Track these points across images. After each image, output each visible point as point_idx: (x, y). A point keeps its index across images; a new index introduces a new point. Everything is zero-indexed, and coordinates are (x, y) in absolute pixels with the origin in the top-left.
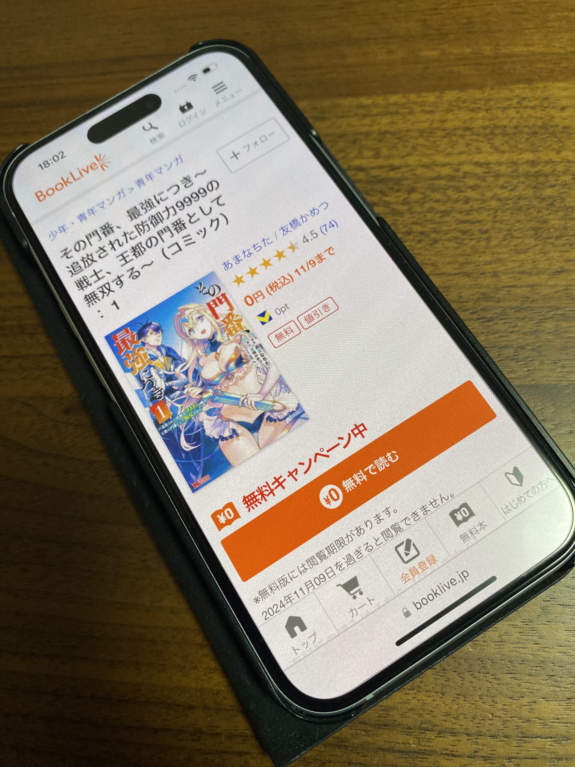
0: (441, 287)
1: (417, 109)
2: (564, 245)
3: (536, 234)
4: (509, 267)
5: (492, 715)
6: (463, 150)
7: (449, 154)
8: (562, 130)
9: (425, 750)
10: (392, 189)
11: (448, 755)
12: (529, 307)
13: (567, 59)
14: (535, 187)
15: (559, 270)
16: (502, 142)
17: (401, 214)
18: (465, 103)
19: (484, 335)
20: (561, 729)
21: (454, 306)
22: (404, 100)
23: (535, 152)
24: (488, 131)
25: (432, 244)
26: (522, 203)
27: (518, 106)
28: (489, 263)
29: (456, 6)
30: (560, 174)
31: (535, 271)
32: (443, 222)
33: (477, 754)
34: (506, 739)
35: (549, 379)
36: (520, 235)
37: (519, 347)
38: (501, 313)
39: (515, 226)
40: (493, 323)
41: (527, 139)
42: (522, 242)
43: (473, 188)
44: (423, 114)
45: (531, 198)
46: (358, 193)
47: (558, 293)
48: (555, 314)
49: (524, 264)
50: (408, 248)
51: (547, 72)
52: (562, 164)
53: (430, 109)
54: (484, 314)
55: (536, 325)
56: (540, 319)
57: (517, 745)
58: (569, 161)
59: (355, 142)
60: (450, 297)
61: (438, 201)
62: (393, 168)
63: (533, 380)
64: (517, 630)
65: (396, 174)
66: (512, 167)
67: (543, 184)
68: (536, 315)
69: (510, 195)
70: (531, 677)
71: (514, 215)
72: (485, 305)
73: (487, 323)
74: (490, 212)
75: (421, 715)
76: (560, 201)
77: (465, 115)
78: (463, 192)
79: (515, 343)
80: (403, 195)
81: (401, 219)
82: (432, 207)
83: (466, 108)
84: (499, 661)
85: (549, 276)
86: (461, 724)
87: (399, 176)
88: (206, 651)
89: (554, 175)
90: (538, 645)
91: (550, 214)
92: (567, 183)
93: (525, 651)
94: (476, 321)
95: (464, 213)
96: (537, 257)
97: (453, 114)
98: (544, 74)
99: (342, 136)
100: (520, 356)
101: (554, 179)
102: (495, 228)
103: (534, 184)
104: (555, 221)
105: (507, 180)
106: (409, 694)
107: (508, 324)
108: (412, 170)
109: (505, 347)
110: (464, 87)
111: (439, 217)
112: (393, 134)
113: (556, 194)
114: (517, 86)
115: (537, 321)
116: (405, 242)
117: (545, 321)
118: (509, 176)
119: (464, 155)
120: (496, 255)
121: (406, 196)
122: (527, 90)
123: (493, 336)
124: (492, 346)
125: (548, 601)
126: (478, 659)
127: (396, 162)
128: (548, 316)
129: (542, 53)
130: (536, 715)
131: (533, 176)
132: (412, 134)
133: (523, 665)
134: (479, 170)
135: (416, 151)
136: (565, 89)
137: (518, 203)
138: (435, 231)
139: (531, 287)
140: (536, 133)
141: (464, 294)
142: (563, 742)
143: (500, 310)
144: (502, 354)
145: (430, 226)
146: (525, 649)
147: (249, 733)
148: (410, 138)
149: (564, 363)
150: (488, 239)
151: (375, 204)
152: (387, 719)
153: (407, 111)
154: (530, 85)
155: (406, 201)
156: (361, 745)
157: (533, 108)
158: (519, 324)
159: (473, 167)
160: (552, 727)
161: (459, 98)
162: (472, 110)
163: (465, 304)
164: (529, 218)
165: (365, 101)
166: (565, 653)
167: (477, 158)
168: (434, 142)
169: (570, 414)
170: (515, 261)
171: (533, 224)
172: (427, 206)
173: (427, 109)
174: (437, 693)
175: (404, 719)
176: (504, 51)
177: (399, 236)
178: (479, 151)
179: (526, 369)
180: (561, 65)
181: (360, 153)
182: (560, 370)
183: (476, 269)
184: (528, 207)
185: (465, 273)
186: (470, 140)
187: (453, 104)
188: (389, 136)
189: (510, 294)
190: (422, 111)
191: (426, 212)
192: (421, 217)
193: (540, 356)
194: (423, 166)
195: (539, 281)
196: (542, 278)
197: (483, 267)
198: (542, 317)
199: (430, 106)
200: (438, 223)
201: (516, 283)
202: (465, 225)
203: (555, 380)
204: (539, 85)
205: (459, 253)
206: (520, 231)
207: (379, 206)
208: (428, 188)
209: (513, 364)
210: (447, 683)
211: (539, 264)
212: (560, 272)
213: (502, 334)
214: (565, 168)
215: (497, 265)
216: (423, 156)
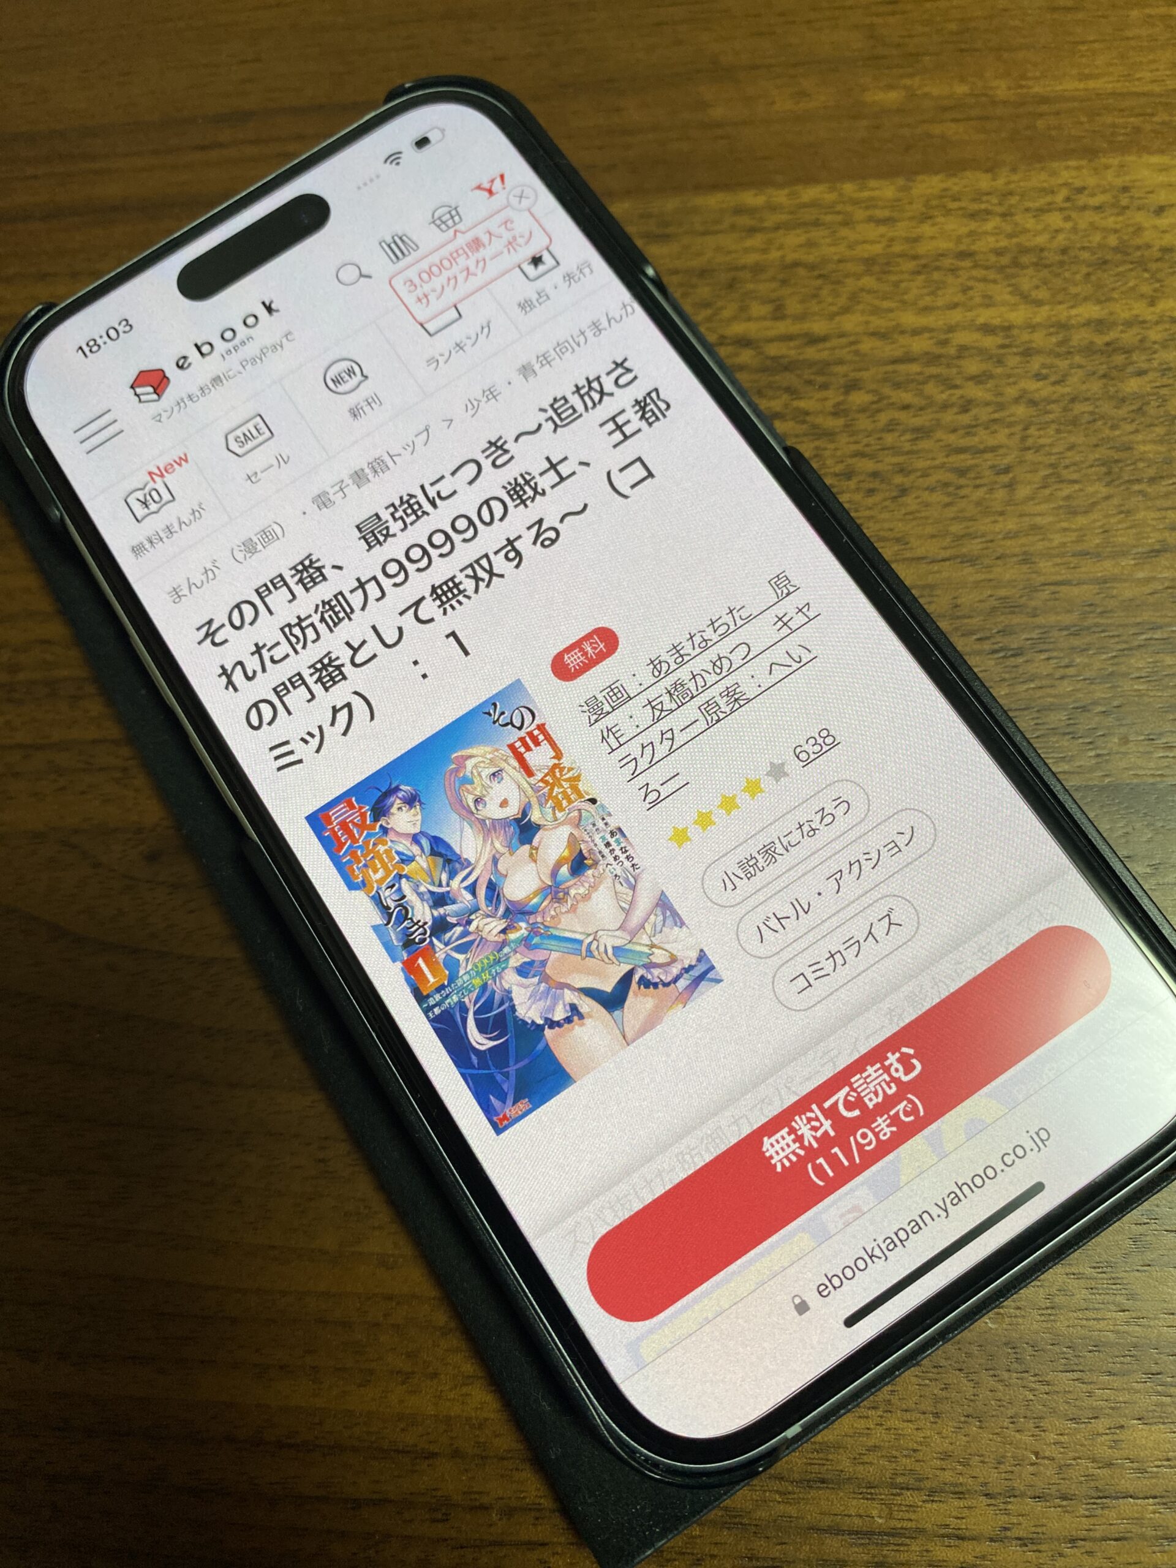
0: (916, 587)
2: (1167, 495)
3: (1109, 473)
4: (1056, 543)
5: (1036, 1454)
6: (956, 300)
7: (927, 309)
8: (1159, 255)
9: (902, 1528)
10: (809, 382)
11: (948, 1536)
12: (1096, 625)
13: (1167, 104)
14: (1104, 376)
15: (1157, 547)
16: (1035, 281)
18: (959, 200)
19: (1007, 683)
21: (943, 625)
22: (831, 196)
23: (1105, 301)
24: (1005, 260)
25: (896, 497)
26: (1079, 408)
27: (1068, 205)
28: (1015, 535)
30: (1156, 346)
31: (1109, 549)
32: (917, 452)
33: (1008, 1534)
34: (1064, 1503)
35: (1139, 772)
36: (1075, 476)
37: (1077, 708)
38: (1040, 638)
39: (1063, 458)
40: (1025, 659)
41: (1088, 275)
42: (1081, 490)
43: (978, 379)
44: (872, 225)
45: (1099, 399)
46: (743, 393)
47: (1156, 596)
48: (1150, 639)
49: (1084, 535)
50: (846, 506)
51: (1127, 134)
52: (1160, 327)
53: (886, 213)
54: (1005, 641)
55: (1111, 662)
56: (1120, 650)
57: (1087, 1513)
59: (731, 285)
60: (936, 606)
61: (906, 407)
62: (813, 340)
63: (1106, 775)
64: (1082, 1282)
65: (818, 351)
66: (1057, 333)
67: (1121, 369)
68: (1113, 641)
69: (1055, 392)
70: (1112, 1377)
71: (1062, 435)
72: (1006, 622)
73: (1012, 659)
74: (1013, 430)
75: (893, 1459)
76: (1157, 404)
77: (955, 226)
78: (956, 387)
79: (1069, 700)
80: (833, 397)
81: (832, 446)
82: (894, 419)
83: (960, 212)
84: (1049, 1347)
85: (1136, 561)
86: (975, 1474)
87: (825, 355)
88: (455, 1340)
89: (1145, 349)
90: (1127, 1313)
91: (1137, 431)
93: (1101, 1325)
94: (990, 656)
95: (961, 432)
96: (1113, 520)
97: (933, 225)
98: (1121, 138)
99: (704, 273)
100: (1079, 726)
101: (1143, 358)
102: (1025, 461)
103: (1103, 369)
104: (1147, 447)
105: (1048, 361)
106: (867, 1417)
107: (1055, 661)
108: (851, 344)
109: (1050, 708)
110: (954, 168)
111: (909, 441)
112: (812, 267)
113: (1149, 389)
114: (1064, 164)
115: (1114, 654)
116: (840, 493)
117: (1130, 653)
118: (1051, 352)
119: (959, 310)
120: (1027, 519)
121: (842, 398)
122: (1085, 171)
123: (1026, 687)
124: (1023, 707)
125: (1145, 1224)
126: (1006, 1344)
127: (818, 327)
128: (1136, 643)
129: (1113, 94)
130: (1125, 1453)
131: (1101, 352)
132: (851, 267)
133: (1097, 1353)
134: (990, 342)
135: (859, 302)
136: (1164, 169)
137: (1071, 410)
138: (902, 470)
139: (1099, 584)
140: (1105, 262)
141: (963, 600)
143: (1037, 631)
144: (1043, 724)
145: (891, 460)
146: (1101, 1322)
147: (547, 1503)
148: (847, 276)
149: (1170, 739)
150: (1011, 486)
151: (777, 416)
152: (825, 1467)
153: (839, 218)
154: (1090, 161)
155: (842, 407)
156: (775, 1521)
157: (1098, 208)
158: (1078, 660)
159: (976, 336)
160: (1155, 1476)
161: (945, 190)
162: (973, 216)
163: (966, 621)
164: (1094, 440)
165: (751, 198)
167: (984, 316)
168: (896, 284)
170: (1065, 530)
171: (1102, 452)
172: (883, 418)
173: (880, 213)
174: (924, 1413)
175: (861, 1468)
176: (1037, 89)
177: (828, 481)
178: (989, 302)
179: (1092, 753)
180: (1156, 119)
181: (743, 309)
182: (1161, 755)
183: (987, 548)
184: (1091, 418)
185: (964, 556)
186: (970, 278)
187: (934, 203)
188: (802, 272)
189: (1056, 599)
190: (870, 219)
191: (882, 430)
192: (871, 440)
193: (1121, 725)
194: (873, 334)
195: (1116, 571)
196: (1123, 564)
197: (1002, 543)
198: (1124, 646)
199: (885, 207)
200: (908, 453)
201: (1069, 577)
202: (962, 456)
203: (1153, 775)
204: (1111, 161)
205: (952, 515)
206: (1076, 468)
207: (786, 420)
208: (885, 380)
209: (1066, 744)
210: (944, 1393)
211: (1116, 536)
212: (1158, 551)
213: (1044, 682)
214: (1165, 335)
215: (1031, 538)
216: (872, 313)
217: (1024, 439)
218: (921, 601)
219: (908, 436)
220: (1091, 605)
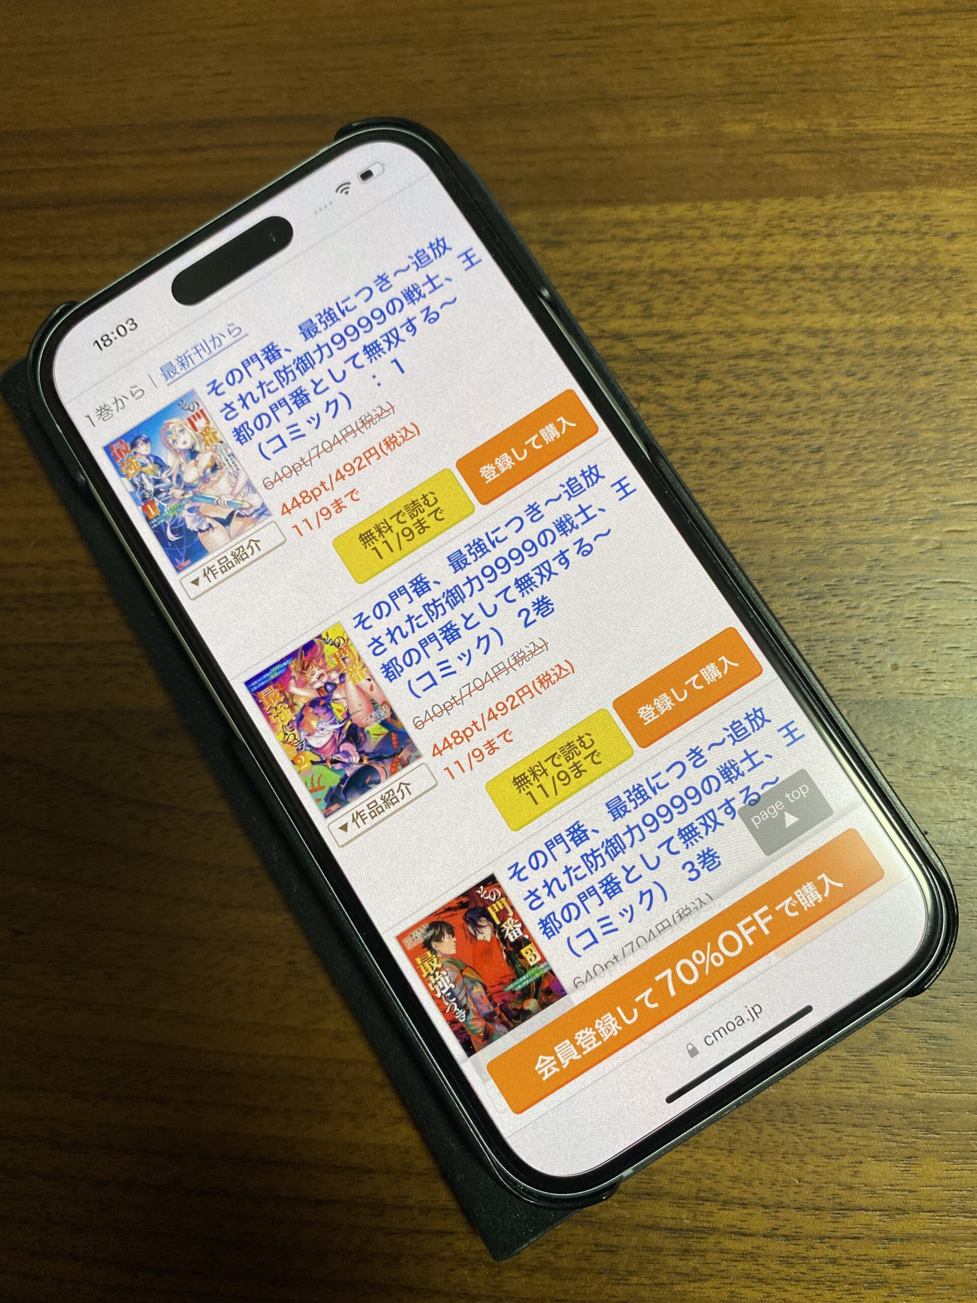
1: (715, 230)
2: (941, 475)
3: (897, 455)
4: (853, 510)
5: (799, 1179)
6: (787, 306)
7: (763, 314)
8: (949, 274)
9: (703, 1227)
10: (670, 373)
11: (735, 1233)
12: (879, 576)
13: (964, 145)
14: (900, 374)
15: (931, 515)
16: (851, 294)
18: (794, 221)
20: (895, 1198)
22: (693, 214)
23: (905, 312)
24: (829, 274)
25: (732, 469)
26: (879, 400)
27: (881, 229)
28: (822, 503)
29: (784, 40)
30: (942, 352)
31: (893, 516)
32: (751, 432)
33: (777, 1232)
34: (817, 1212)
35: (905, 691)
36: (873, 456)
37: (861, 640)
38: (836, 585)
39: (864, 441)
40: (823, 601)
41: (892, 289)
42: (875, 468)
43: (801, 374)
44: (725, 239)
45: (894, 393)
47: (928, 554)
48: (920, 588)
49: (875, 505)
51: (930, 170)
52: (945, 336)
53: (736, 230)
54: (810, 587)
55: (889, 605)
56: (896, 596)
57: (832, 1220)
58: (957, 331)
59: (610, 288)
61: (743, 395)
62: (674, 337)
63: (880, 693)
64: (840, 1063)
65: (677, 346)
66: (865, 337)
67: (913, 369)
68: (891, 589)
69: (860, 387)
70: (856, 1128)
71: (864, 422)
72: (812, 571)
73: (814, 601)
74: (827, 417)
75: (698, 1180)
76: (939, 399)
77: (791, 244)
78: (784, 380)
79: (855, 634)
80: (688, 385)
81: (684, 426)
82: (734, 405)
83: (795, 232)
84: (813, 1106)
85: (914, 526)
86: (755, 1192)
87: (682, 349)
88: (388, 1092)
89: (932, 354)
90: (869, 1084)
91: (920, 422)
92: (952, 367)
93: (850, 1091)
95: (786, 417)
96: (898, 493)
97: (773, 242)
98: (925, 173)
99: (589, 276)
100: (861, 655)
101: (931, 360)
102: (833, 443)
103: (899, 369)
104: (929, 434)
105: (857, 360)
107: (846, 603)
108: (703, 340)
109: (841, 640)
110: (792, 193)
111: (744, 423)
112: (674, 274)
113: (933, 387)
114: (879, 193)
115: (891, 599)
117: (905, 598)
118: (859, 353)
119: (790, 315)
120: (832, 490)
121: (694, 386)
122: (895, 201)
123: (822, 623)
125: (886, 1022)
126: (782, 1104)
127: (678, 325)
128: (908, 592)
129: (921, 134)
130: (862, 1180)
131: (899, 355)
132: (705, 275)
133: (846, 1111)
134: (812, 343)
135: (711, 306)
136: (958, 202)
137: (872, 402)
138: (738, 447)
139: (884, 543)
140: (906, 280)
142: (898, 1216)
143: (834, 579)
145: (730, 438)
147: (453, 1205)
148: (703, 283)
149: (929, 667)
150: (820, 463)
152: (650, 1185)
153: (699, 232)
154: (900, 192)
155: (694, 393)
156: (613, 1220)
157: (904, 233)
158: (864, 603)
159: (802, 337)
160: (883, 1196)
161: (784, 212)
162: (805, 235)
163: (781, 569)
164: (887, 427)
165: (628, 213)
166: (907, 1095)
167: (810, 321)
168: (741, 291)
170: (861, 499)
171: (893, 438)
172: (726, 404)
173: (731, 230)
174: (723, 1150)
175: (675, 1186)
176: (862, 127)
178: (813, 309)
179: (870, 676)
180: (955, 158)
181: (619, 308)
182: (923, 678)
183: (800, 512)
184: (887, 409)
185: (782, 518)
186: (799, 289)
187: (775, 223)
188: (667, 277)
189: (850, 555)
190: (723, 235)
191: (724, 414)
192: (715, 422)
193: (894, 655)
194: (721, 333)
195: (898, 533)
196: (903, 528)
197: (811, 508)
198: (899, 593)
199: (736, 225)
200: (743, 433)
201: (862, 537)
202: (786, 437)
203: (915, 694)
204: (916, 193)
205: (774, 485)
206: (873, 449)
207: (645, 403)
208: (729, 372)
210: (737, 1137)
211: (900, 505)
212: (931, 519)
213: (837, 620)
214: (950, 343)
215: (834, 505)
216: (721, 315)
217: (834, 424)
219: (744, 419)
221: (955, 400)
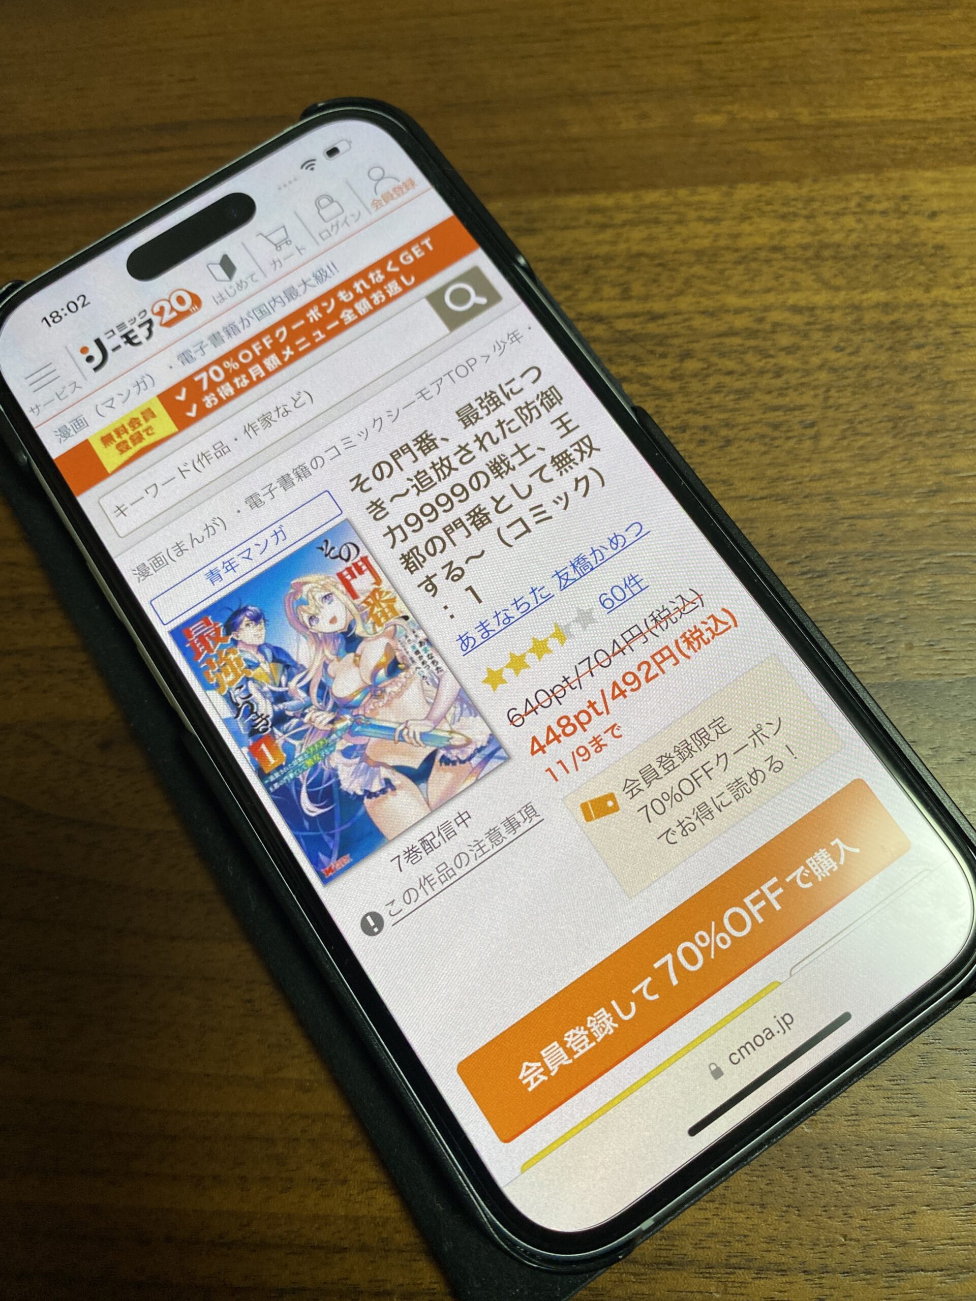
0: (739, 520)
2: (941, 446)
3: (894, 428)
4: (852, 485)
5: (845, 1237)
6: (769, 285)
7: (745, 293)
8: (933, 251)
10: (652, 352)
12: (886, 552)
13: (937, 129)
14: (890, 349)
15: (934, 488)
16: (834, 271)
17: (669, 396)
18: (772, 204)
19: (814, 599)
20: (958, 1255)
21: (762, 551)
22: (667, 200)
23: (890, 288)
24: (810, 253)
25: (721, 447)
26: (871, 374)
27: (860, 210)
28: (820, 478)
29: (750, 38)
30: (932, 325)
31: (895, 490)
32: (741, 409)
34: (868, 1277)
35: (922, 672)
36: (869, 430)
37: (871, 619)
38: (840, 563)
39: (858, 415)
40: (828, 579)
41: (876, 266)
42: (873, 441)
43: (790, 350)
44: (702, 223)
45: (885, 367)
46: (598, 362)
47: (935, 528)
48: (930, 563)
49: (875, 478)
50: (682, 453)
51: (904, 153)
52: (934, 310)
53: (713, 214)
54: (812, 565)
55: (898, 582)
56: (905, 572)
57: (886, 1285)
58: (945, 305)
59: (586, 272)
60: (756, 536)
61: (730, 373)
62: (654, 317)
63: (895, 675)
64: (881, 1093)
65: (658, 326)
66: (852, 313)
67: (905, 342)
68: (899, 564)
69: (851, 361)
70: (905, 1172)
71: (857, 396)
72: (813, 549)
73: (818, 580)
74: (817, 392)
75: (727, 1243)
76: (933, 372)
77: (770, 225)
78: (771, 356)
79: (865, 613)
80: (671, 364)
81: (669, 404)
82: (721, 383)
83: (773, 214)
84: (854, 1147)
85: (918, 500)
86: (794, 1255)
87: (663, 330)
88: (362, 1152)
89: (922, 327)
90: (917, 1117)
91: (917, 394)
92: (944, 340)
93: (897, 1128)
94: (800, 577)
95: (775, 393)
96: (898, 466)
97: (751, 225)
98: (901, 156)
99: (564, 261)
100: (873, 634)
101: (921, 334)
102: (827, 417)
103: (888, 343)
104: (925, 406)
105: (845, 335)
106: (706, 1209)
107: (853, 581)
108: (685, 320)
109: (849, 620)
110: (767, 178)
111: (732, 401)
112: (652, 257)
113: (926, 360)
114: (856, 176)
115: (901, 575)
116: (678, 443)
117: (914, 574)
118: (847, 329)
119: (772, 294)
120: (829, 465)
121: (677, 365)
122: (872, 183)
123: (829, 602)
124: (827, 618)
125: (931, 1043)
126: (819, 1145)
127: (658, 306)
128: (919, 566)
129: (894, 121)
130: (917, 1234)
131: (888, 330)
132: (684, 257)
133: (893, 1152)
134: (798, 320)
135: (691, 286)
136: (935, 182)
137: (864, 376)
138: (728, 425)
139: (888, 518)
140: (889, 257)
141: (778, 531)
142: (961, 1276)
143: (838, 557)
145: (718, 416)
147: (440, 1288)
148: (681, 265)
149: (946, 645)
150: (816, 438)
151: (625, 379)
152: (672, 1252)
153: (675, 217)
154: (877, 174)
155: (678, 372)
157: (884, 213)
158: (872, 580)
159: (787, 315)
160: (942, 1252)
161: (760, 196)
162: (784, 217)
163: (780, 548)
164: (883, 400)
165: (602, 200)
166: (960, 1129)
167: (793, 299)
168: (722, 272)
169: (959, 731)
170: (860, 474)
171: (888, 411)
172: (712, 382)
173: (707, 214)
174: (753, 1205)
175: (700, 1252)
176: (833, 116)
177: (667, 433)
178: (796, 287)
179: (884, 657)
180: (928, 142)
181: (596, 291)
182: (940, 658)
183: (796, 489)
184: (881, 383)
185: (778, 495)
186: (781, 268)
187: (751, 206)
188: (644, 260)
189: (853, 531)
190: (700, 219)
191: (711, 392)
192: (702, 400)
193: (907, 633)
194: (703, 313)
195: (901, 507)
196: (907, 501)
197: (808, 484)
198: (908, 569)
199: (712, 209)
200: (731, 410)
201: (864, 512)
202: (777, 413)
203: (933, 675)
204: (893, 175)
205: (768, 461)
206: (868, 423)
207: (632, 383)
208: (713, 350)
209: (863, 649)
210: (769, 1188)
211: (901, 479)
212: (936, 491)
213: (844, 599)
214: (938, 316)
215: (832, 481)
216: (702, 295)
217: (827, 399)
218: (744, 532)
219: (732, 397)
220: (881, 535)
221: (950, 372)
